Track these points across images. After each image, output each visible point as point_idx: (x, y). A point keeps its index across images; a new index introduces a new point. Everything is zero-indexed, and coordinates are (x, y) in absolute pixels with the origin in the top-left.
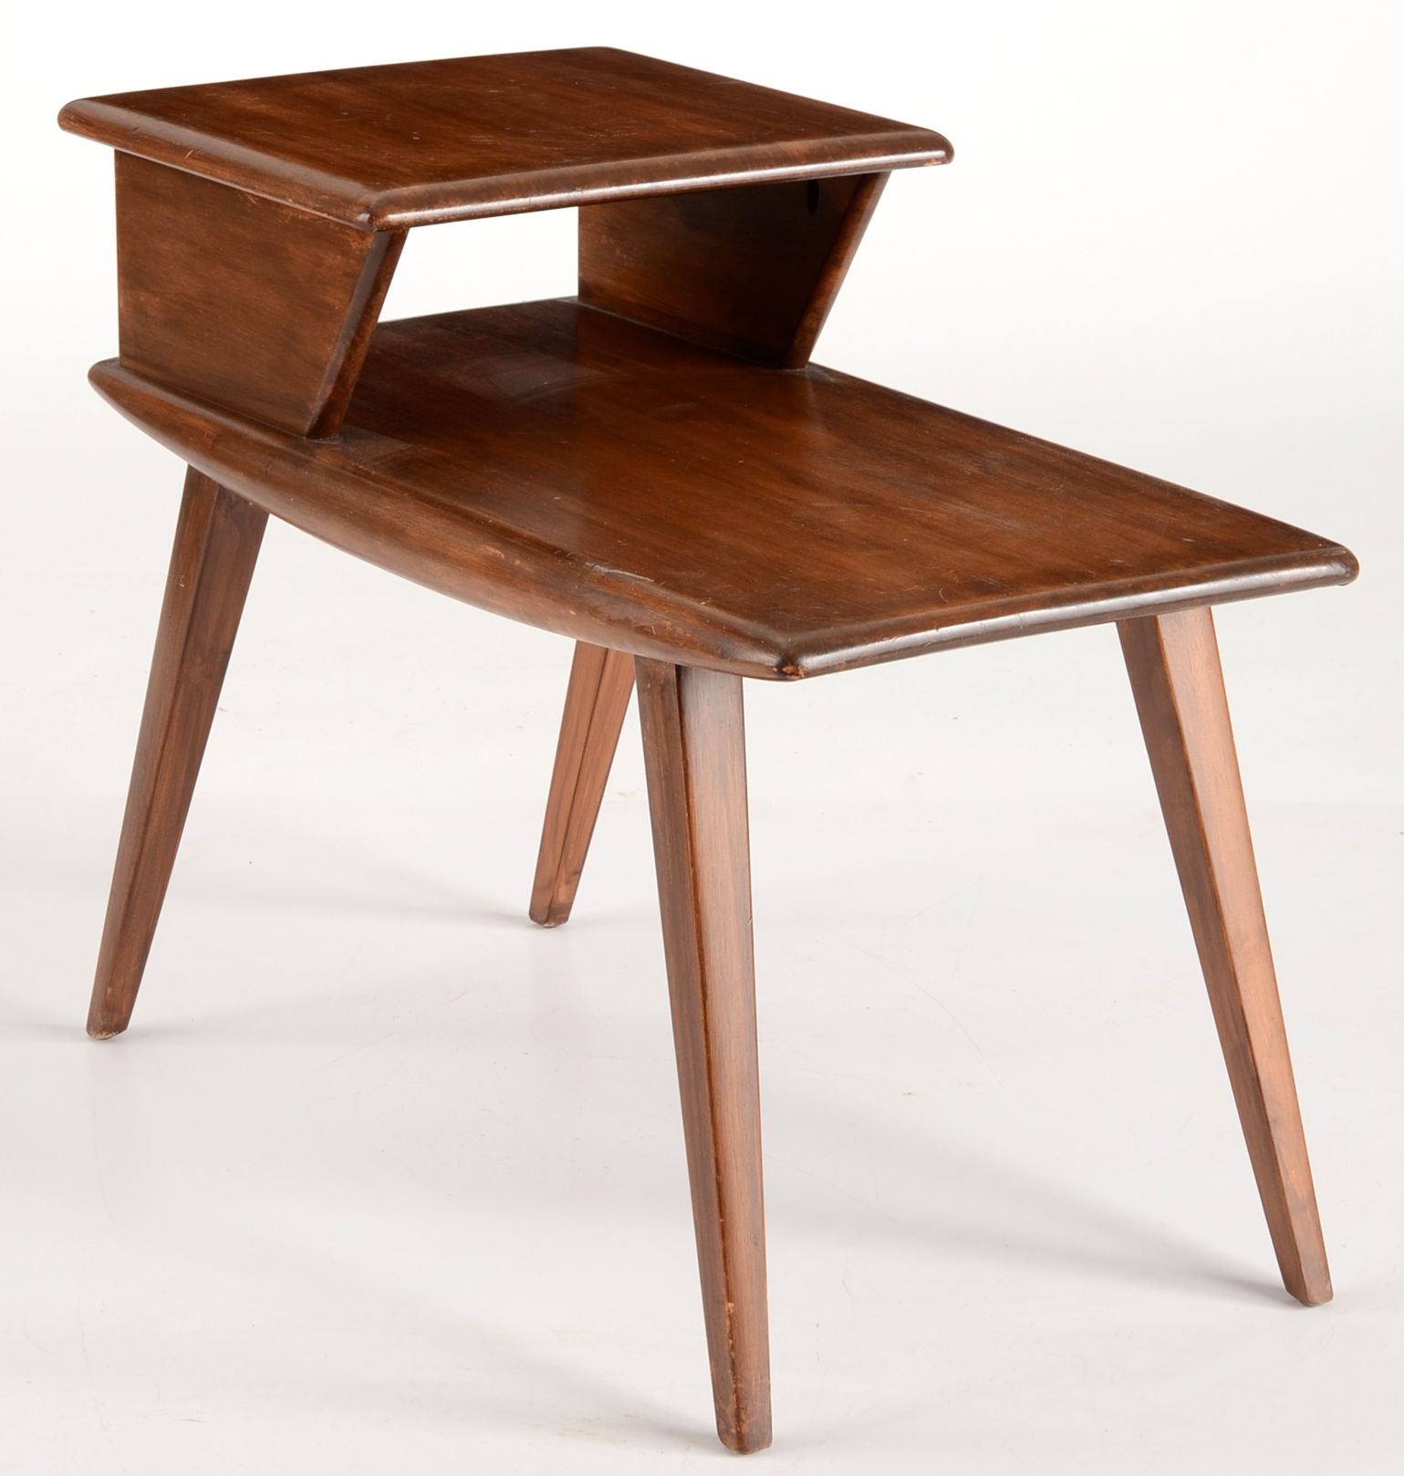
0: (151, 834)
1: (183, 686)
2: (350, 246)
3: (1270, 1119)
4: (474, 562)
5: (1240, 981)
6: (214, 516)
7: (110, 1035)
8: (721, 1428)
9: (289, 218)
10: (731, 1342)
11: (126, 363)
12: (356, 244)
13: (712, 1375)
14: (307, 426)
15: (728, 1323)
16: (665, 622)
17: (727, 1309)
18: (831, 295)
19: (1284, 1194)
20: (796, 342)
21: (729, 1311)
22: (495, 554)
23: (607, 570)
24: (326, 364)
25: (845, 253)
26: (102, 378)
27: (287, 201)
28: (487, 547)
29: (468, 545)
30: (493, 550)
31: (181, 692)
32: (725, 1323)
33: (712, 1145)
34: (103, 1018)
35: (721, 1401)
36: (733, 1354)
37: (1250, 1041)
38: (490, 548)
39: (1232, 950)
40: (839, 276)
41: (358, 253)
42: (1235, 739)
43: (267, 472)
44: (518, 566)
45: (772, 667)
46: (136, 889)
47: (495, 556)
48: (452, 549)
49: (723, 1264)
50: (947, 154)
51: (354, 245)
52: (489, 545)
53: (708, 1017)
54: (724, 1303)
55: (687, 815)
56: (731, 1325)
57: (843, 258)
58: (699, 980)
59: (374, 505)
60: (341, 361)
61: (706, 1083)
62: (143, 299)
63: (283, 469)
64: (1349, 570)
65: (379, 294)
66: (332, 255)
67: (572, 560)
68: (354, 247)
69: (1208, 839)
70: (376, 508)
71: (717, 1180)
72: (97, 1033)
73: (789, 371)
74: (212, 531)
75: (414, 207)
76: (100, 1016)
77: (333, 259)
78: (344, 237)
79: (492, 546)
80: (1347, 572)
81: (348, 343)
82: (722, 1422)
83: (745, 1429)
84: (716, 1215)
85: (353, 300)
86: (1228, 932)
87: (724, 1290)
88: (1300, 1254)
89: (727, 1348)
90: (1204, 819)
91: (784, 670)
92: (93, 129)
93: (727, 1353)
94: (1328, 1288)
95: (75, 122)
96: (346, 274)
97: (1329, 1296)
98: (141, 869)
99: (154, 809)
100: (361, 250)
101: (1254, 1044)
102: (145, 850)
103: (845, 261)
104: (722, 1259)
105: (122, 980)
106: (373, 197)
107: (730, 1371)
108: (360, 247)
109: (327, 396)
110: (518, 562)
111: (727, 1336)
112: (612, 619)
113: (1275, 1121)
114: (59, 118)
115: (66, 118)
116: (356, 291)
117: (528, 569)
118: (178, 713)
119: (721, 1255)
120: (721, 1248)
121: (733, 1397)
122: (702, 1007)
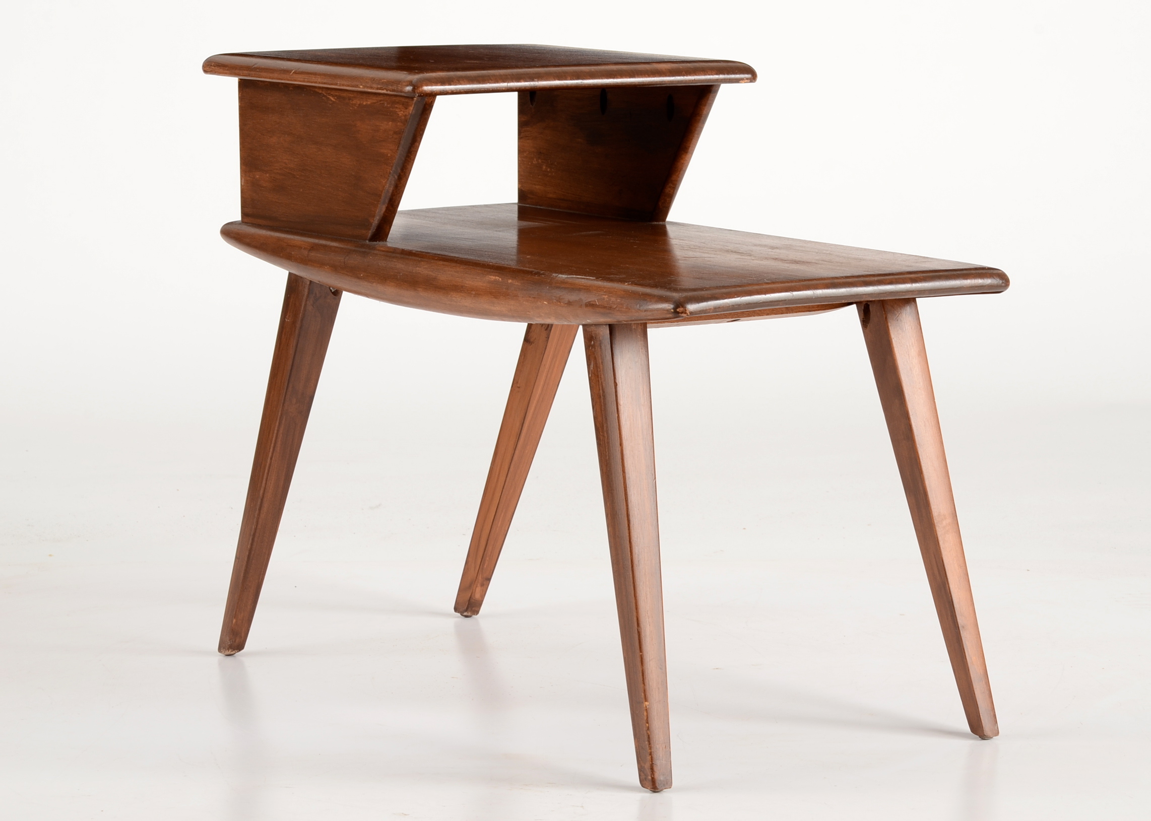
0: (262, 516)
1: (284, 417)
2: (398, 114)
3: (960, 626)
4: (482, 286)
5: (941, 543)
6: (306, 305)
7: (234, 652)
8: (641, 778)
9: (357, 105)
10: (647, 725)
11: (245, 220)
12: (402, 112)
13: (636, 748)
14: (370, 234)
15: (645, 714)
16: (604, 296)
17: (645, 706)
18: (682, 172)
19: (969, 670)
20: (660, 204)
21: (646, 707)
22: (495, 279)
23: (566, 276)
24: (382, 192)
25: (690, 143)
26: (230, 233)
27: (360, 87)
28: (490, 277)
29: (478, 278)
30: (494, 278)
31: (283, 421)
32: (643, 715)
33: (634, 609)
34: (230, 640)
35: (641, 762)
36: (648, 732)
37: (947, 579)
38: (492, 277)
39: (936, 524)
40: (687, 159)
41: (403, 118)
42: (936, 401)
43: (344, 263)
44: (511, 283)
45: (670, 309)
46: (253, 552)
47: (495, 281)
48: (467, 282)
49: (642, 679)
50: (753, 76)
51: (401, 113)
52: (491, 275)
53: (631, 534)
54: (643, 703)
55: (617, 415)
56: (647, 715)
57: (689, 147)
58: (626, 513)
59: (416, 267)
60: (391, 189)
61: (631, 573)
62: (258, 177)
63: (355, 260)
64: (1004, 281)
65: (415, 144)
66: (386, 123)
67: (543, 275)
68: (400, 114)
69: (921, 457)
70: (418, 268)
71: (638, 630)
72: (226, 650)
73: (655, 223)
74: (304, 314)
75: (439, 83)
76: (228, 638)
77: (387, 125)
78: (394, 109)
79: (493, 275)
80: (1003, 283)
81: (396, 177)
82: (642, 774)
83: (657, 776)
84: (638, 651)
85: (401, 148)
86: (933, 513)
87: (643, 694)
88: (979, 706)
89: (645, 729)
90: (918, 446)
91: (678, 310)
92: (227, 68)
93: (645, 732)
94: (996, 728)
95: (215, 67)
96: (395, 133)
97: (997, 733)
98: (256, 539)
99: (265, 499)
100: (405, 116)
101: (949, 580)
102: (259, 526)
103: (690, 148)
104: (641, 677)
105: (242, 614)
106: (415, 77)
107: (647, 743)
108: (404, 114)
109: (382, 212)
110: (510, 281)
111: (645, 722)
112: (571, 301)
113: (963, 627)
114: (203, 66)
115: (208, 65)
116: (402, 142)
117: (517, 283)
118: (281, 435)
119: (641, 674)
120: (640, 669)
121: (649, 758)
122: (627, 528)
